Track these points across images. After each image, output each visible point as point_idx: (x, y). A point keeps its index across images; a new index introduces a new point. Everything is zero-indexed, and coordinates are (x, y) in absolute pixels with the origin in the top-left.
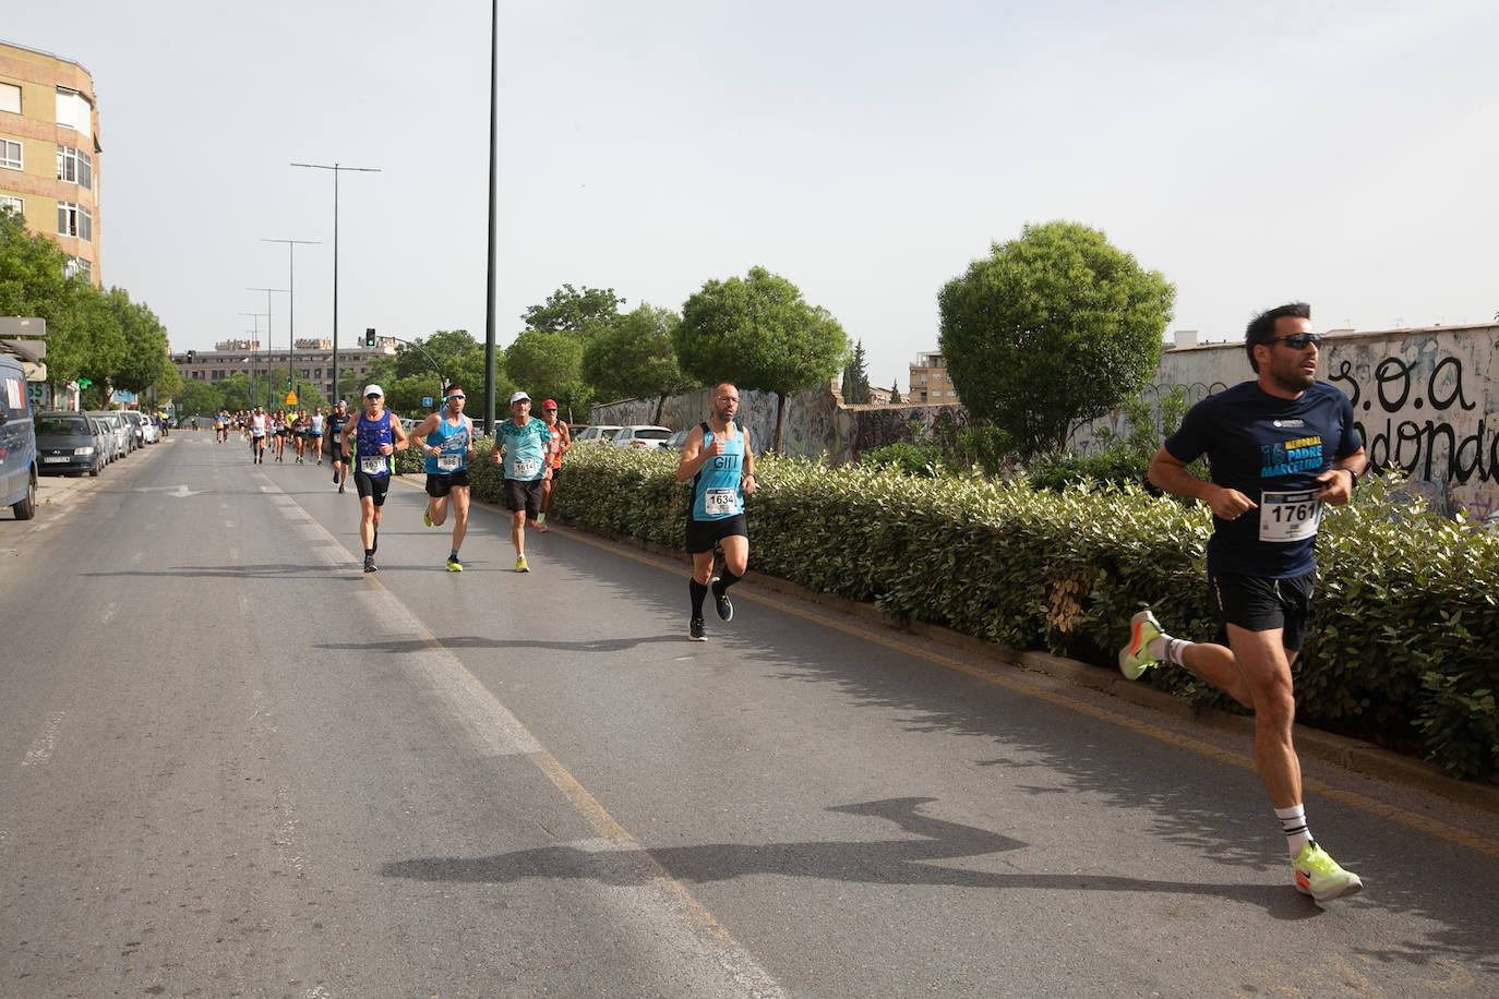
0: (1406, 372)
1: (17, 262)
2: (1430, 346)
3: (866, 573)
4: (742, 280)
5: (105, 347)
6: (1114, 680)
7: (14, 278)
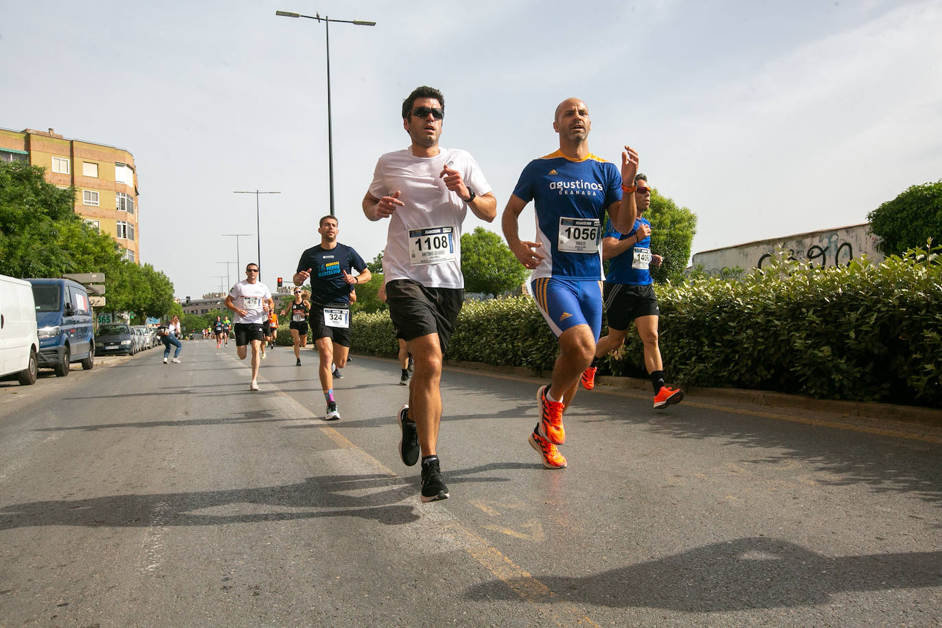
0: (823, 252)
1: (91, 245)
2: (834, 238)
3: (518, 350)
4: (471, 234)
5: (140, 292)
6: (644, 382)
7: (89, 254)
